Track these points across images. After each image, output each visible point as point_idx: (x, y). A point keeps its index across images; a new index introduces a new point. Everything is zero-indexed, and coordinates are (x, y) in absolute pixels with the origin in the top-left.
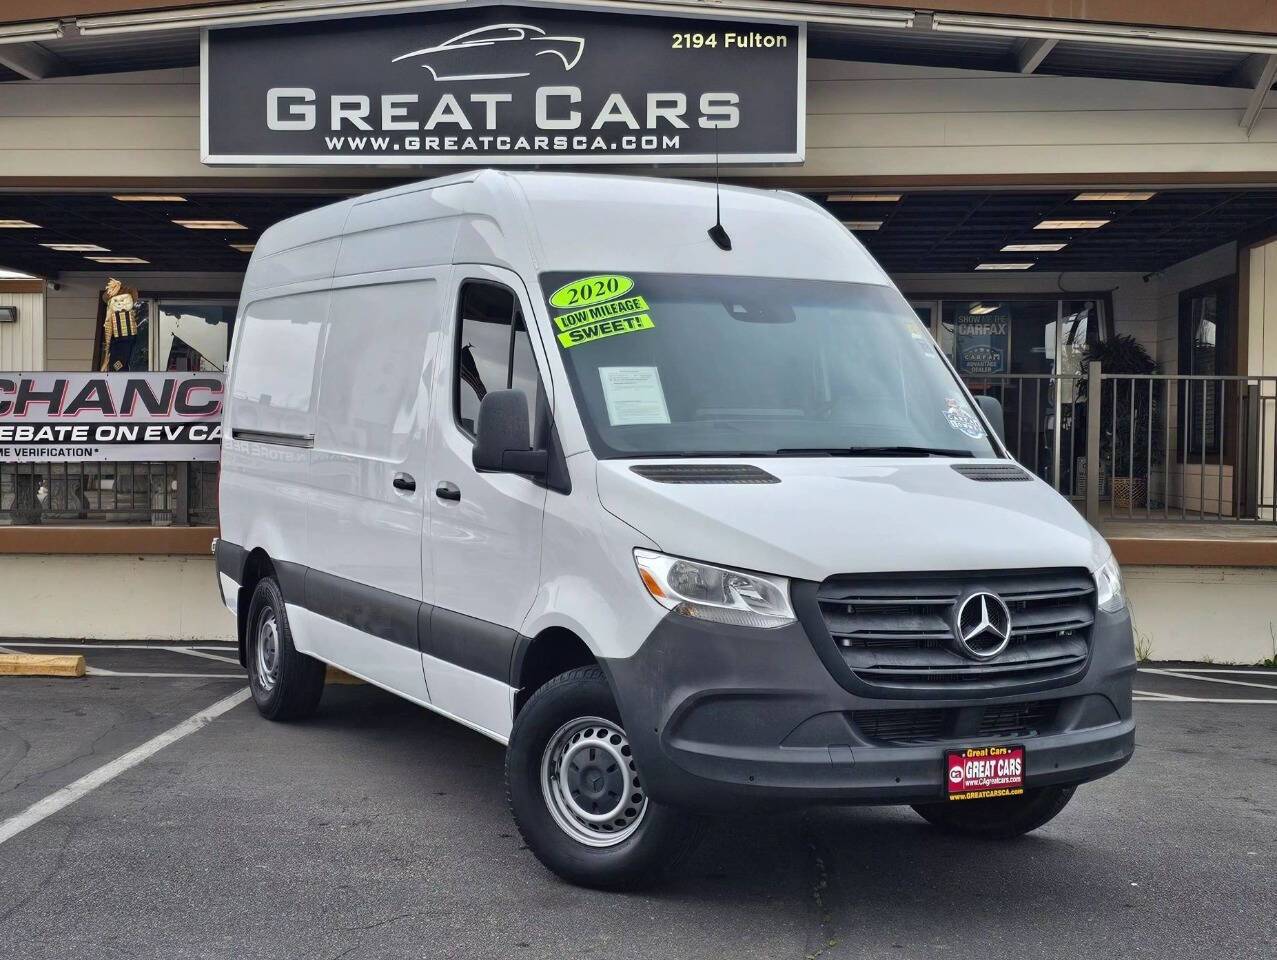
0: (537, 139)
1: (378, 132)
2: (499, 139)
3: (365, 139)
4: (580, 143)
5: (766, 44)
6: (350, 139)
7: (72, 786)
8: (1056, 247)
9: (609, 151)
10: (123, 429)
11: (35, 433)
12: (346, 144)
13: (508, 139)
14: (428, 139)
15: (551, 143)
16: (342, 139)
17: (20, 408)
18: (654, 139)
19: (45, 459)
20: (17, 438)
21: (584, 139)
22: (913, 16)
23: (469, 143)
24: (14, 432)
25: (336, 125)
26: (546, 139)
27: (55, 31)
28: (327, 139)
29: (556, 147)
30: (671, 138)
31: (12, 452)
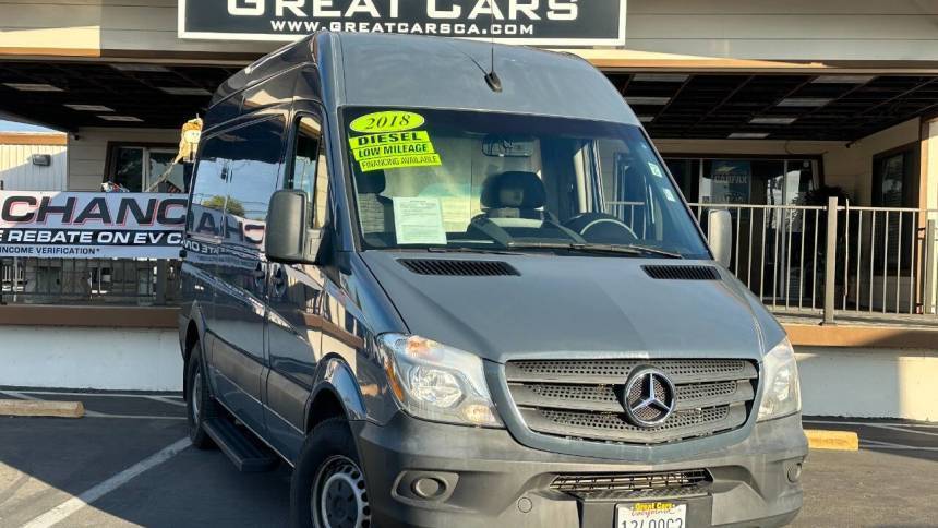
0: (428, 25)
1: (311, 18)
2: (400, 25)
3: (301, 23)
4: (460, 29)
6: (289, 23)
8: (790, 120)
9: (481, 35)
10: (119, 235)
11: (52, 237)
12: (287, 26)
13: (406, 25)
14: (347, 24)
15: (438, 29)
16: (284, 23)
17: (41, 218)
18: (515, 27)
19: (59, 255)
20: (39, 240)
21: (463, 26)
23: (378, 27)
24: (37, 235)
25: (279, 12)
26: (434, 26)
28: (273, 22)
29: (442, 31)
30: (527, 27)
31: (35, 250)
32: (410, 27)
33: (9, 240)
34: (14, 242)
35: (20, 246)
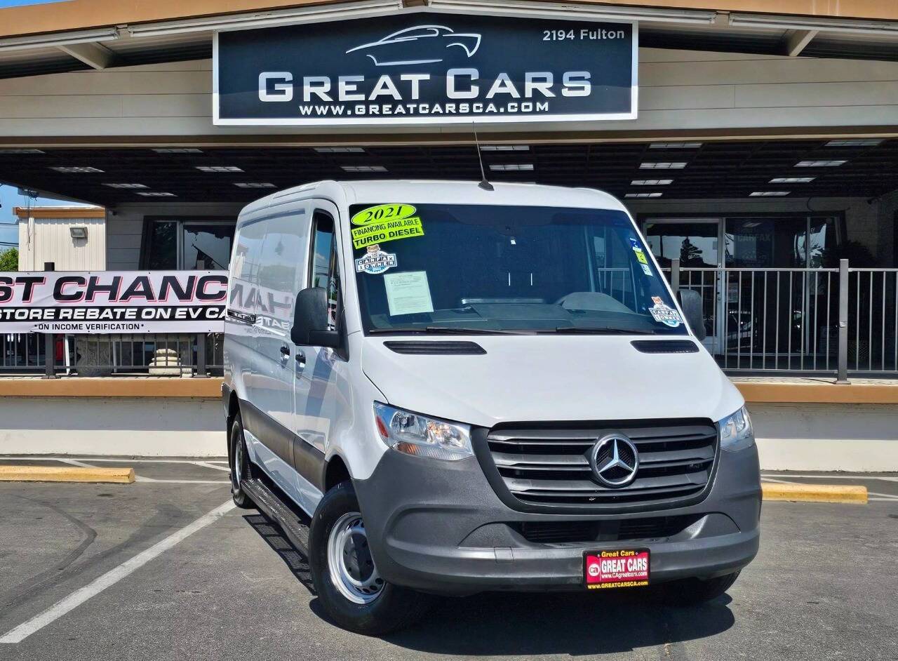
0: (447, 105)
1: (337, 102)
2: (421, 106)
3: (327, 107)
4: (478, 108)
5: (610, 37)
6: (317, 107)
8: (808, 180)
9: (499, 113)
10: (161, 311)
11: (100, 314)
12: (314, 111)
13: (427, 106)
14: (371, 107)
15: (457, 108)
16: (311, 107)
17: (89, 297)
18: (530, 104)
19: (107, 331)
20: (88, 317)
21: (481, 105)
22: (715, 16)
23: (400, 109)
24: (86, 313)
25: (307, 98)
26: (454, 105)
27: (112, 35)
28: (301, 108)
29: (461, 111)
30: (542, 104)
31: (84, 327)
32: (431, 108)
33: (61, 317)
34: (65, 319)
35: (71, 323)
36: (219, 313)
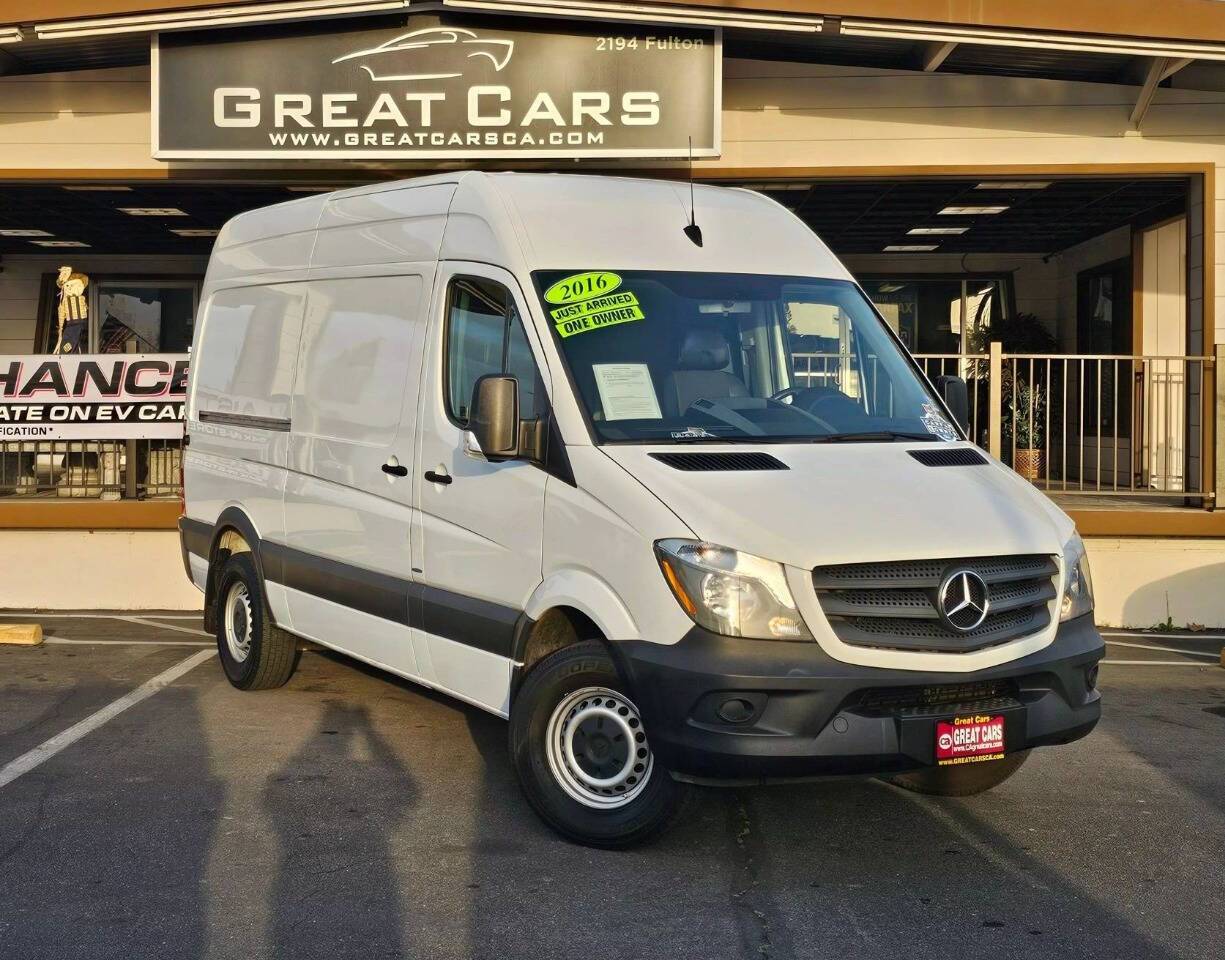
0: (469, 135)
2: (434, 135)
4: (510, 138)
5: (684, 47)
6: (293, 136)
7: (43, 746)
8: (960, 230)
9: (537, 146)
10: (77, 409)
12: (289, 140)
13: (442, 135)
14: (366, 135)
15: (482, 139)
16: (285, 135)
18: (580, 135)
21: (514, 135)
22: (822, 22)
23: (405, 139)
25: (279, 123)
26: (478, 135)
27: (14, 35)
28: (271, 136)
29: (487, 143)
30: (595, 135)
32: (446, 139)
36: (158, 413)
